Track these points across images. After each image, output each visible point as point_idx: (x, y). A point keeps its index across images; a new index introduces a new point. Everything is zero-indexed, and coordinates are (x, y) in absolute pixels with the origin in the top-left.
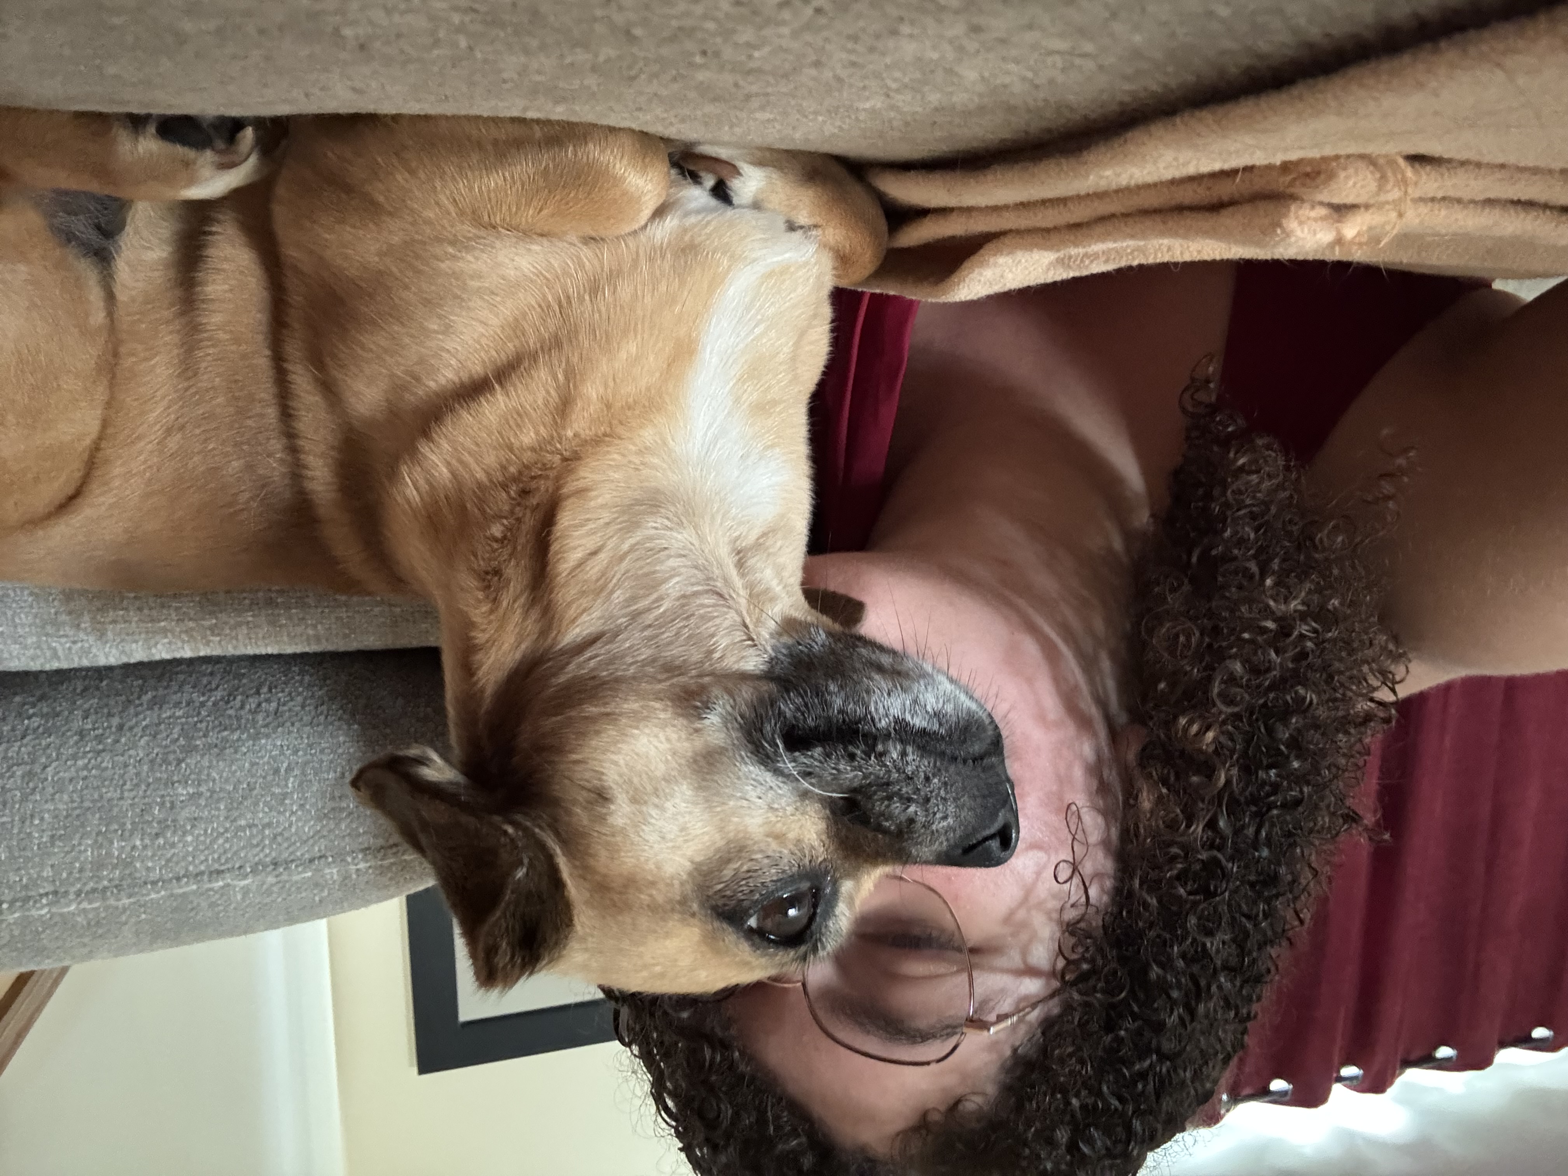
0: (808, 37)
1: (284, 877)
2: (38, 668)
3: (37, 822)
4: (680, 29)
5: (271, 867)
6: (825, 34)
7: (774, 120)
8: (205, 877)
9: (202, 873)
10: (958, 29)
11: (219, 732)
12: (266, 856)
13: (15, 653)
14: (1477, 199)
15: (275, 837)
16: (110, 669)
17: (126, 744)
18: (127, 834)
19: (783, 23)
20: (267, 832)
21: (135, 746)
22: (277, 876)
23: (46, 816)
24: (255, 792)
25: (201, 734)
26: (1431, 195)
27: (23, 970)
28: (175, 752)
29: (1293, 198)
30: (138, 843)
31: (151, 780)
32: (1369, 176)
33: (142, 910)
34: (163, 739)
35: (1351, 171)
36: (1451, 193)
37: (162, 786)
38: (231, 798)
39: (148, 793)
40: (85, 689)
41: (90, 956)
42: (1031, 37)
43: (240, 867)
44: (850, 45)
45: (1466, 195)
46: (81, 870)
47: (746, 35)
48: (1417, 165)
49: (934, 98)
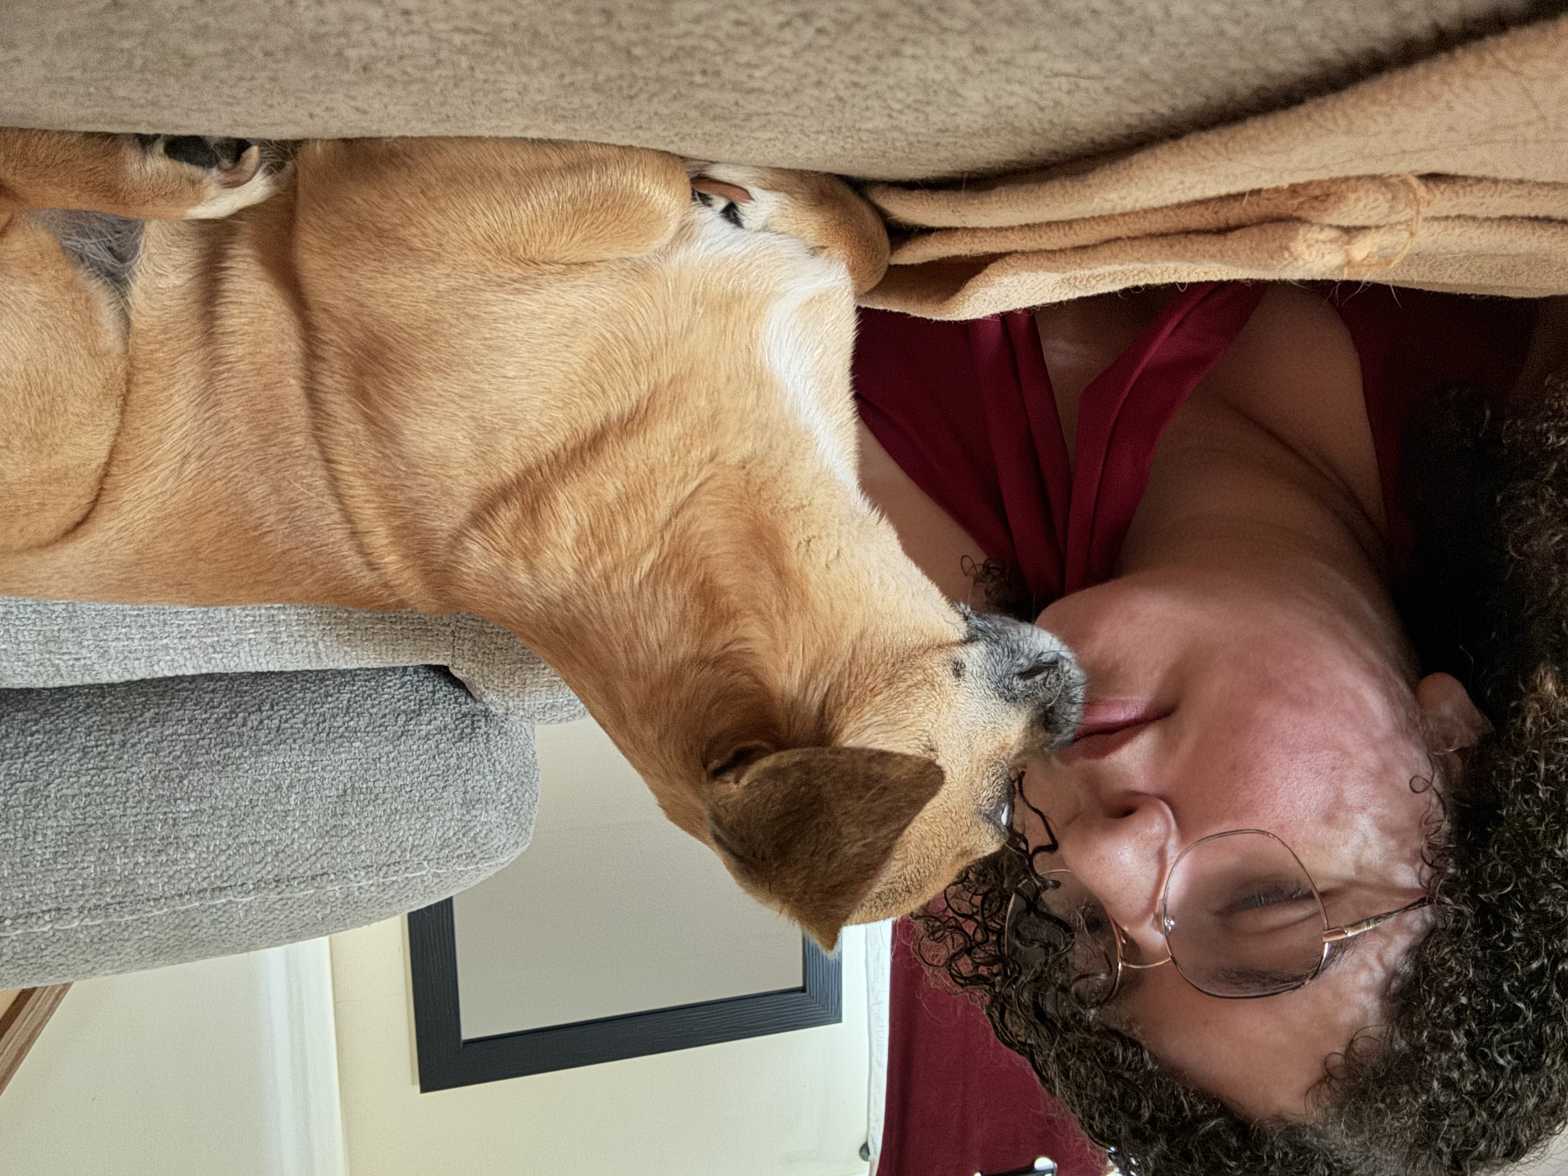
0: (809, 56)
1: (287, 894)
2: (42, 685)
3: (39, 838)
4: (680, 48)
5: (274, 884)
6: (828, 54)
7: (777, 139)
8: (208, 895)
9: (205, 890)
10: (961, 50)
11: (221, 750)
12: (269, 872)
13: (18, 671)
14: (1493, 216)
15: (277, 853)
16: (112, 685)
17: (128, 761)
18: (129, 851)
19: (785, 43)
20: (269, 849)
21: (138, 763)
22: (279, 893)
23: (49, 832)
24: (257, 809)
25: (204, 751)
26: (1445, 214)
27: (26, 986)
28: (177, 769)
29: (1300, 220)
30: (141, 860)
31: (153, 797)
32: (1381, 198)
33: (145, 926)
34: (165, 757)
35: (1362, 193)
36: (1466, 211)
37: (165, 804)
38: (233, 815)
39: (151, 810)
40: (88, 706)
41: (92, 972)
42: (1035, 58)
43: (242, 885)
44: (852, 66)
45: (1481, 213)
46: (84, 887)
47: (747, 53)
48: (1431, 185)
49: (937, 118)
